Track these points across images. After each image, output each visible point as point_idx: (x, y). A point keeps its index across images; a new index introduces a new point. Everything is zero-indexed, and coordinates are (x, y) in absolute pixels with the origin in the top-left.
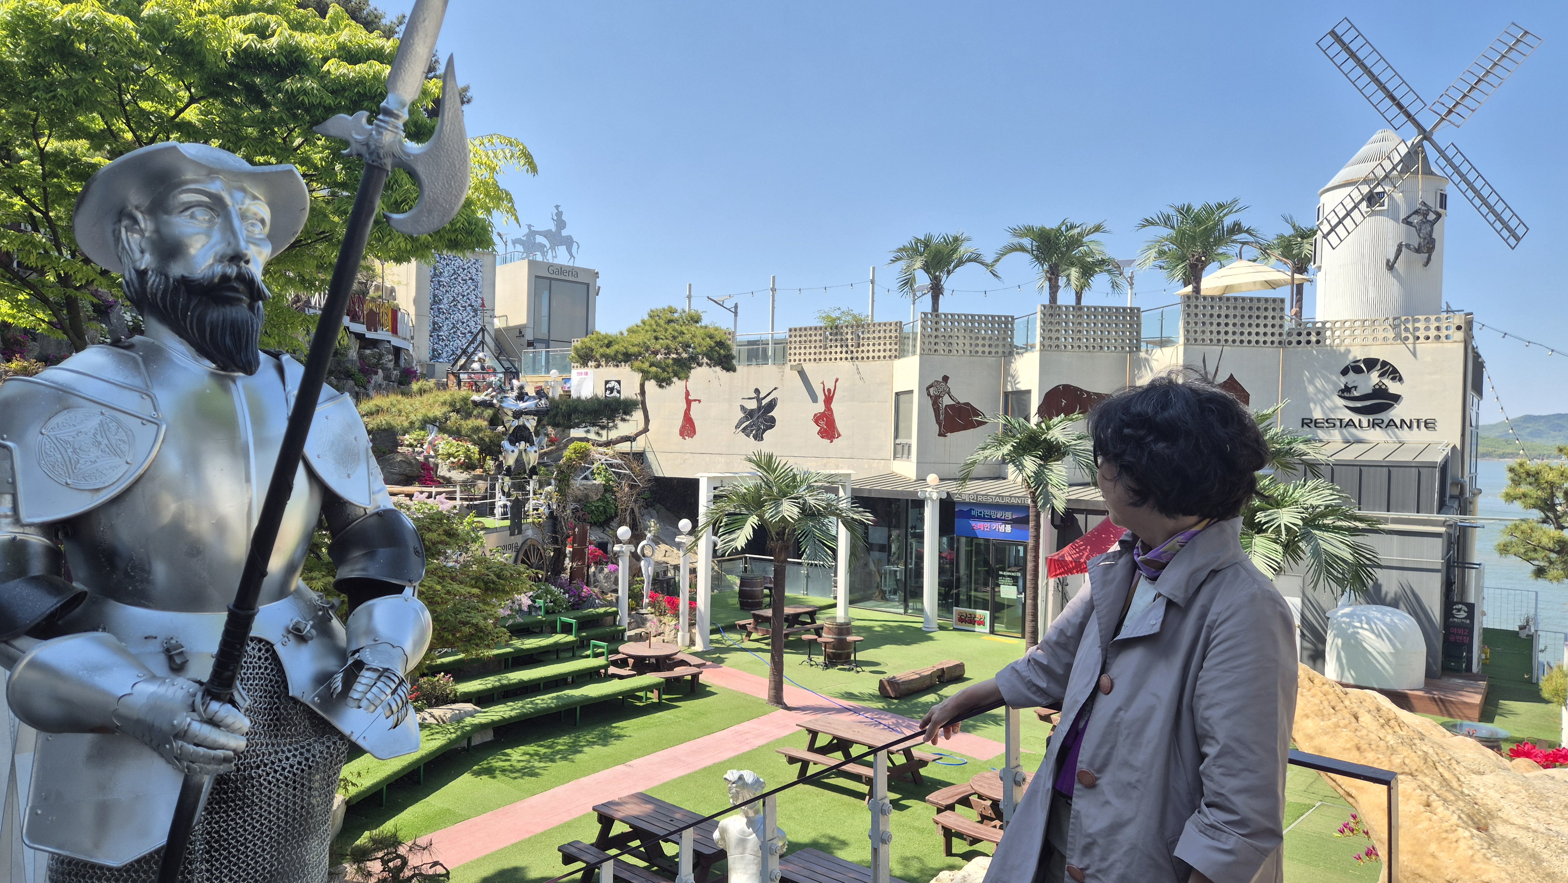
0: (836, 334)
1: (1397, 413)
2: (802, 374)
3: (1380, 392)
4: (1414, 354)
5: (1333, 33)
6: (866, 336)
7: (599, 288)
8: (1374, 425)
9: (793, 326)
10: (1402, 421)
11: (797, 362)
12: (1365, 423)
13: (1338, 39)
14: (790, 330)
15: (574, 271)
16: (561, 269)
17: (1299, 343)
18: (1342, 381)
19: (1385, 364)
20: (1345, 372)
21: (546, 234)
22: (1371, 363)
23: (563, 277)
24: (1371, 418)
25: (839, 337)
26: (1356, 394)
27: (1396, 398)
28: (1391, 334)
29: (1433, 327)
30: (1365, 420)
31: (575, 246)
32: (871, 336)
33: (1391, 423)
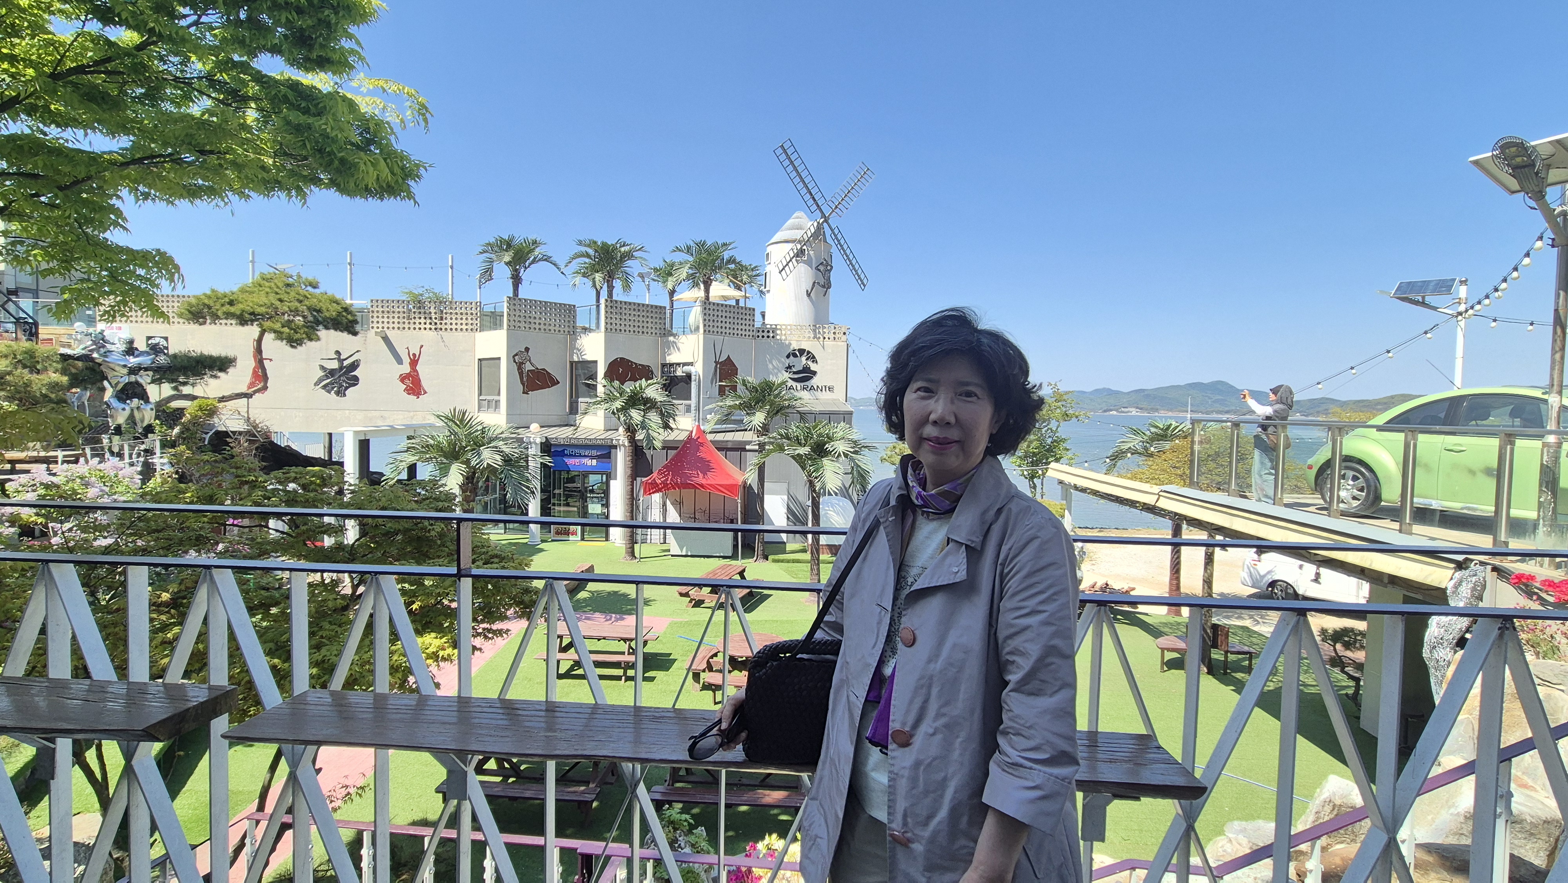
0: (419, 308)
1: (815, 381)
2: (386, 339)
4: (823, 347)
5: (782, 146)
6: (448, 311)
8: (803, 388)
9: (375, 298)
10: (817, 386)
11: (380, 329)
12: (799, 388)
13: (785, 151)
14: (372, 301)
17: (763, 337)
18: (787, 362)
19: (809, 352)
20: (788, 357)
22: (802, 351)
24: (802, 384)
25: (422, 310)
26: (794, 370)
27: (814, 373)
28: (811, 336)
29: (831, 332)
30: (799, 385)
32: (454, 311)
33: (812, 388)
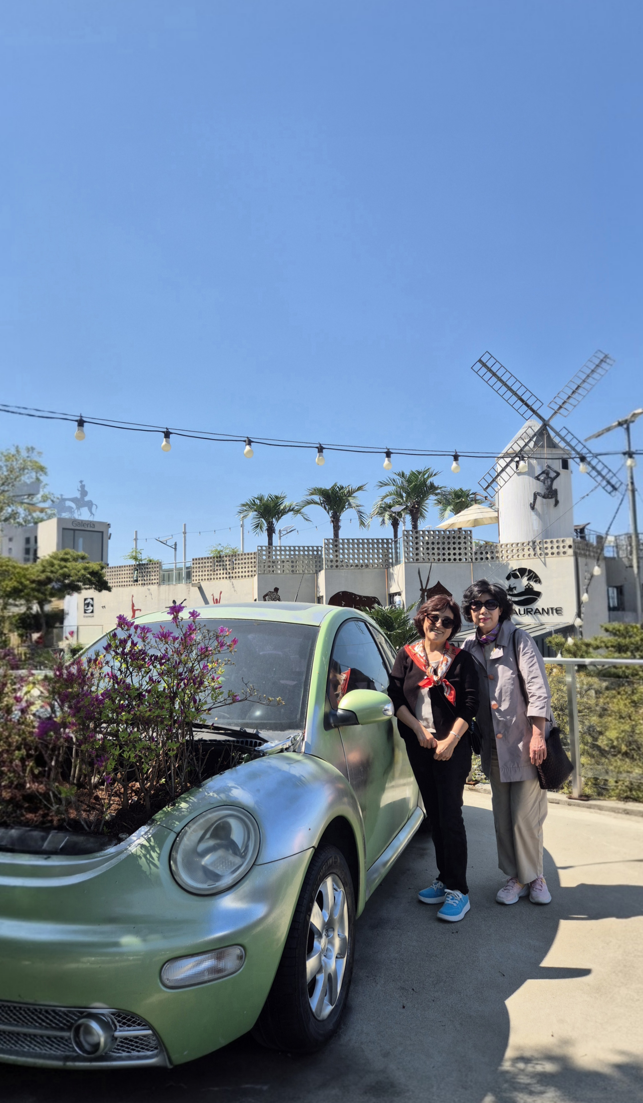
0: (220, 561)
1: (540, 604)
2: (200, 589)
3: (529, 590)
4: (545, 564)
5: (480, 361)
6: (237, 562)
7: (111, 534)
8: (527, 612)
9: (195, 557)
10: (543, 609)
11: (198, 581)
12: (522, 612)
13: (484, 365)
14: (193, 560)
15: (92, 524)
16: (82, 523)
17: (482, 559)
18: (506, 584)
19: (530, 571)
20: (508, 578)
21: (73, 500)
22: (523, 571)
23: (83, 528)
24: (526, 607)
25: (221, 563)
26: (515, 592)
27: (538, 594)
28: (532, 552)
29: (555, 546)
30: (522, 609)
31: (94, 507)
32: (240, 562)
33: (537, 611)
